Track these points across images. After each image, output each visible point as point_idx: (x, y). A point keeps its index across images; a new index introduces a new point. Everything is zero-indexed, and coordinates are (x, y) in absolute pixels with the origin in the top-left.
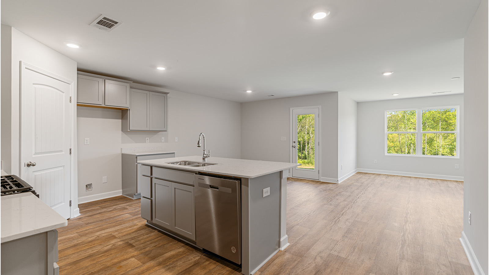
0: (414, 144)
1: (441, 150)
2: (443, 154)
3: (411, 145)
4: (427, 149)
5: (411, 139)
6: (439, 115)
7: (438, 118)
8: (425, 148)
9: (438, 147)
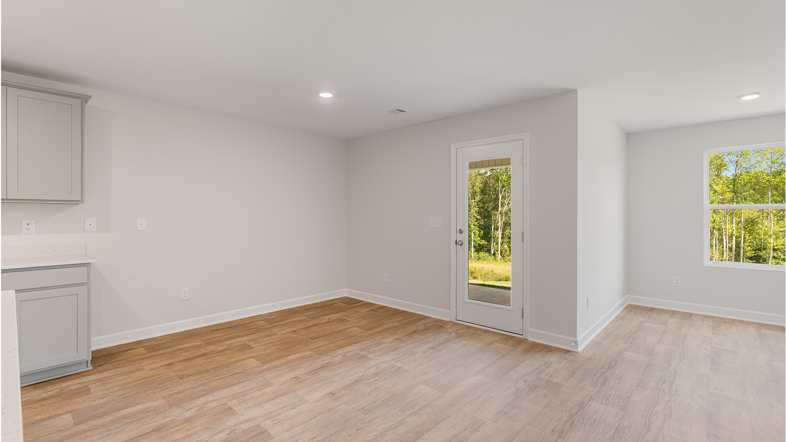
0: (719, 230)
1: (772, 240)
2: (776, 248)
3: (714, 232)
4: (745, 238)
5: (714, 221)
6: (767, 178)
7: (765, 183)
8: (740, 237)
9: (764, 235)
